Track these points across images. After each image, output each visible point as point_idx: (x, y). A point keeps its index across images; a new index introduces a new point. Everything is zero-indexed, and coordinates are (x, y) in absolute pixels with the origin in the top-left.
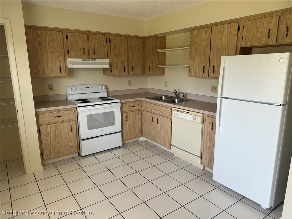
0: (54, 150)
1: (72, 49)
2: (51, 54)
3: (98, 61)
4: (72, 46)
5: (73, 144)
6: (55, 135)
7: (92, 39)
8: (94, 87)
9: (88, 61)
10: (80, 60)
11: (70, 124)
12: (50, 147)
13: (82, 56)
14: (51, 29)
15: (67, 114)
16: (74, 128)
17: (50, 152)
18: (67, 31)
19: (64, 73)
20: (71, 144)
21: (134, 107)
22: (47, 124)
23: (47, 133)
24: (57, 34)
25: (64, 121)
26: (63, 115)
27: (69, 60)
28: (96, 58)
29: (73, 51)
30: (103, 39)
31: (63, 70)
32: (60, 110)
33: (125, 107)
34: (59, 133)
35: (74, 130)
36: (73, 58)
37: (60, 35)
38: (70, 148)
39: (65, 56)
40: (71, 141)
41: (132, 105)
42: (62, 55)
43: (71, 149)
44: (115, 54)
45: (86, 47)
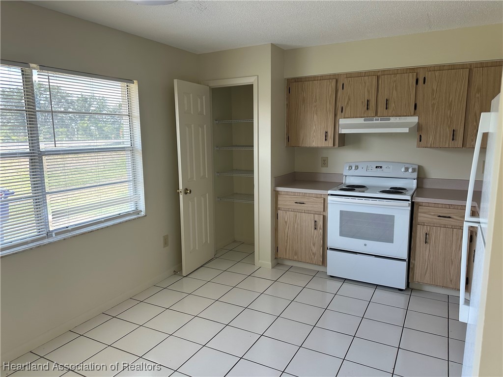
0: (291, 249)
1: (348, 103)
2: (316, 114)
3: (393, 120)
4: (349, 99)
5: (317, 249)
6: (294, 227)
7: (386, 83)
8: (391, 167)
9: (374, 122)
10: (361, 121)
11: (314, 217)
12: (287, 243)
13: (364, 113)
14: (322, 78)
15: (313, 202)
16: (320, 226)
17: (286, 250)
18: (345, 76)
19: (330, 141)
20: (314, 250)
21: (449, 217)
22: (287, 210)
23: (285, 222)
24: (328, 83)
25: (309, 212)
26: (307, 202)
27: (342, 121)
28: (390, 116)
29: (349, 107)
30: (408, 80)
31: (331, 136)
32: (305, 195)
33: (424, 213)
34: (299, 227)
35: (320, 229)
36: (349, 118)
37: (333, 85)
38: (312, 254)
39: (335, 115)
40: (314, 245)
41: (445, 212)
42: (331, 114)
43: (313, 257)
44: (433, 105)
45: (374, 98)
